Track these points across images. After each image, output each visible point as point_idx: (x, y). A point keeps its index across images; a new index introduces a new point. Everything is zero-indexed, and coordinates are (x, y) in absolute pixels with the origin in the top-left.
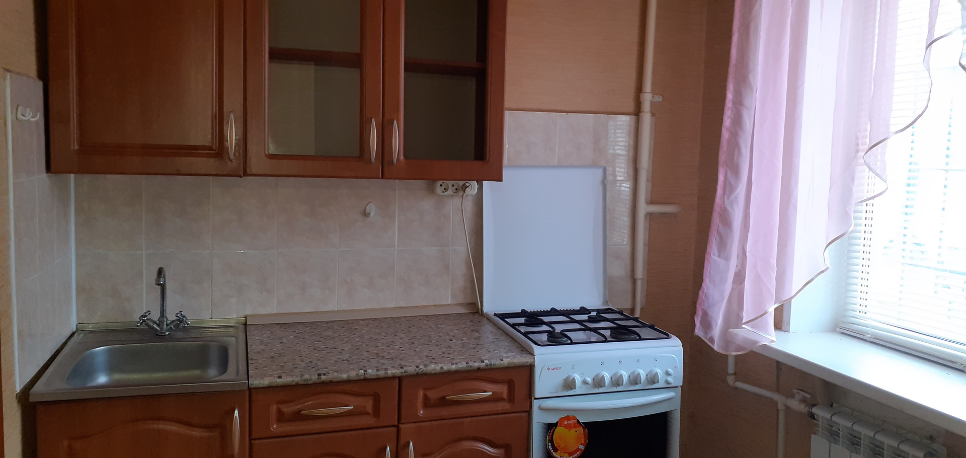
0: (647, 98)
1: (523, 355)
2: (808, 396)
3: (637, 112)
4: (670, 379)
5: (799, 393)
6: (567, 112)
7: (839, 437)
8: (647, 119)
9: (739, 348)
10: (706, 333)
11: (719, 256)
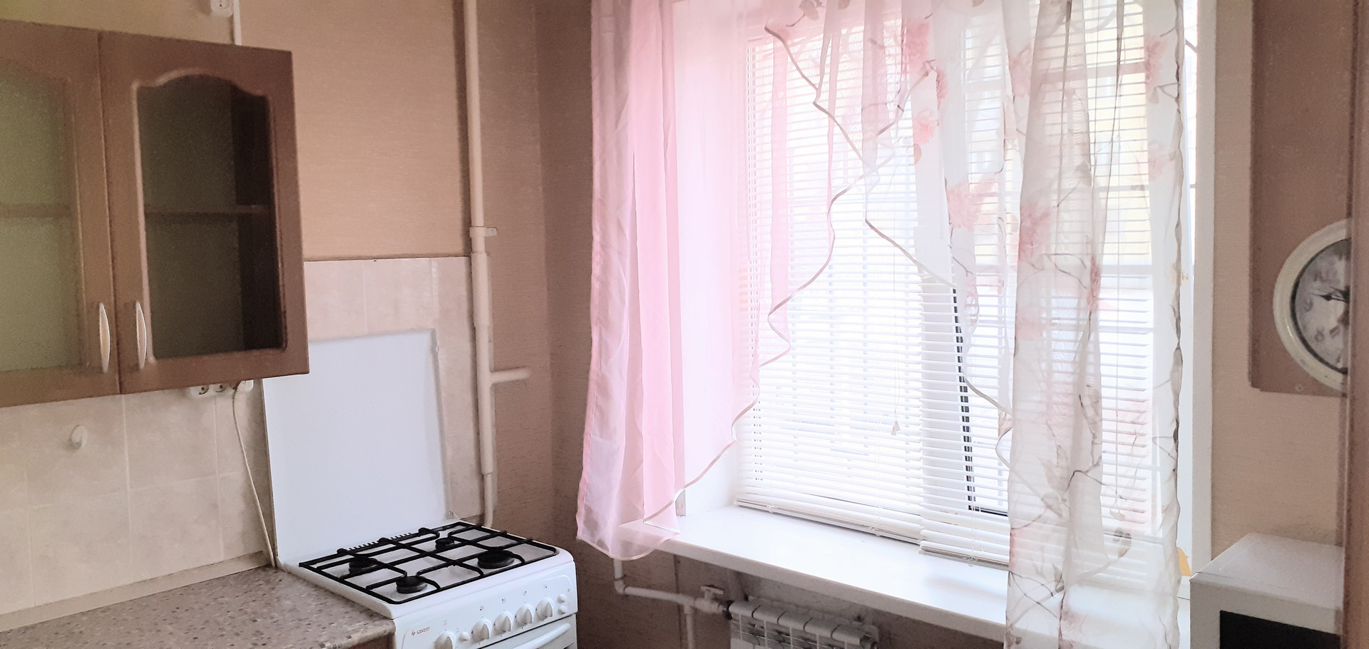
0: (480, 234)
1: (377, 623)
2: (720, 592)
3: (468, 251)
4: (563, 607)
5: (709, 591)
6: (375, 258)
7: (764, 637)
8: (481, 261)
9: (642, 549)
10: (592, 535)
11: (601, 437)
